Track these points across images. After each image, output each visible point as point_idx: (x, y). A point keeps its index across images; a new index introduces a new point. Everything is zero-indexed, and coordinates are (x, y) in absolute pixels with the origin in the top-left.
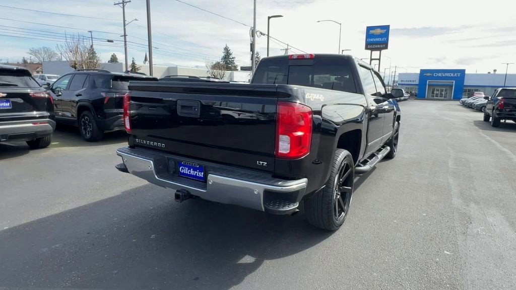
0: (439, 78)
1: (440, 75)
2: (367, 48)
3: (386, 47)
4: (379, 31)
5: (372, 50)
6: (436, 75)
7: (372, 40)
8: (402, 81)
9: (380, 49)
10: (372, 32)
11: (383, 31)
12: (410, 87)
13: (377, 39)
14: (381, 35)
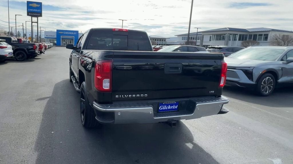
0: (66, 35)
1: (67, 33)
2: (28, 15)
3: (41, 16)
4: (35, 5)
5: (32, 16)
6: (65, 33)
7: (31, 10)
8: (47, 36)
9: (37, 16)
10: (30, 5)
11: (39, 6)
12: (52, 39)
13: (35, 10)
14: (37, 8)
